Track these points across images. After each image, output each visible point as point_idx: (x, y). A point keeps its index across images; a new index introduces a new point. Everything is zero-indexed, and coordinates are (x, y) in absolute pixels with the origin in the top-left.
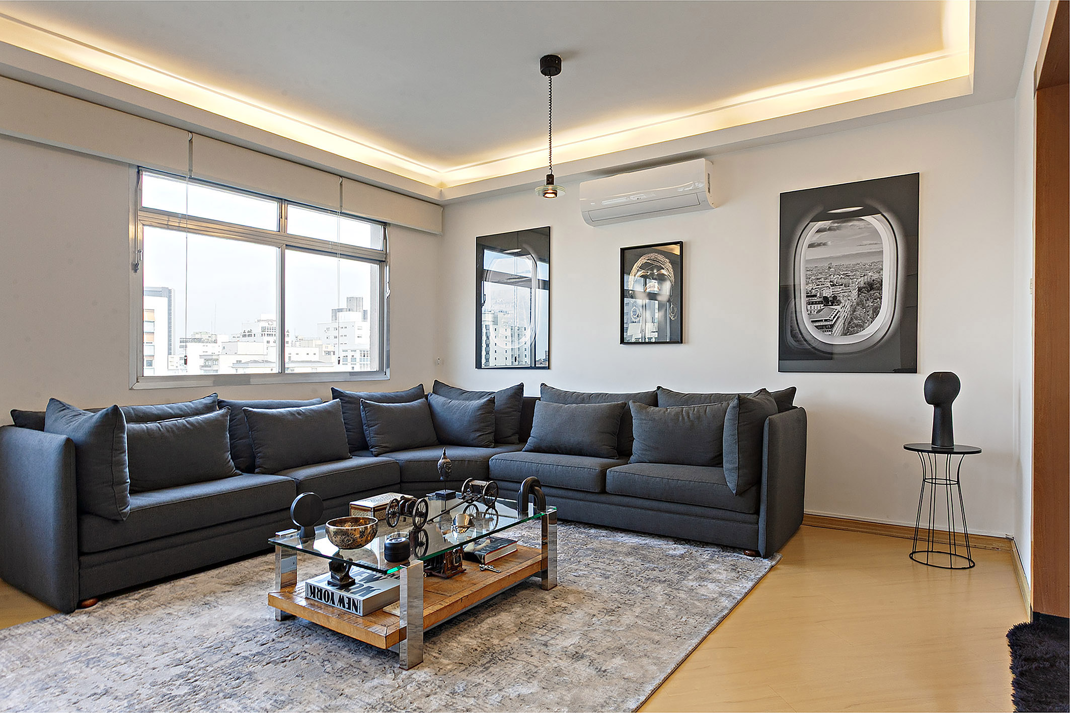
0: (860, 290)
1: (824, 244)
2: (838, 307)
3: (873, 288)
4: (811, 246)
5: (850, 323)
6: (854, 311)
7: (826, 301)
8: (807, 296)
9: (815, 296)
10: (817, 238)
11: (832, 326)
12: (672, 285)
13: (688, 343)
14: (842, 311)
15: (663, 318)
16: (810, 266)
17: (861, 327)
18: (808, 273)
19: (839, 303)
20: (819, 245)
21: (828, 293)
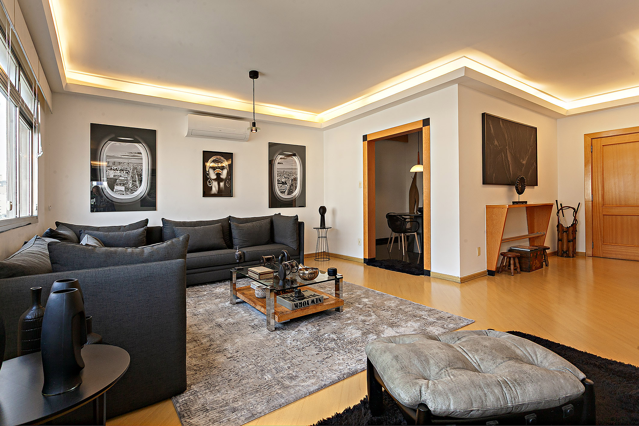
0: (292, 180)
1: (282, 163)
2: (286, 185)
3: (295, 179)
4: (278, 163)
5: (289, 191)
6: (291, 187)
7: (283, 183)
8: (278, 181)
9: (280, 181)
10: (280, 161)
11: (285, 192)
12: (228, 171)
13: (234, 197)
14: (287, 186)
15: (223, 185)
16: (278, 170)
17: (292, 192)
18: (278, 173)
19: (287, 184)
20: (281, 163)
21: (283, 180)
